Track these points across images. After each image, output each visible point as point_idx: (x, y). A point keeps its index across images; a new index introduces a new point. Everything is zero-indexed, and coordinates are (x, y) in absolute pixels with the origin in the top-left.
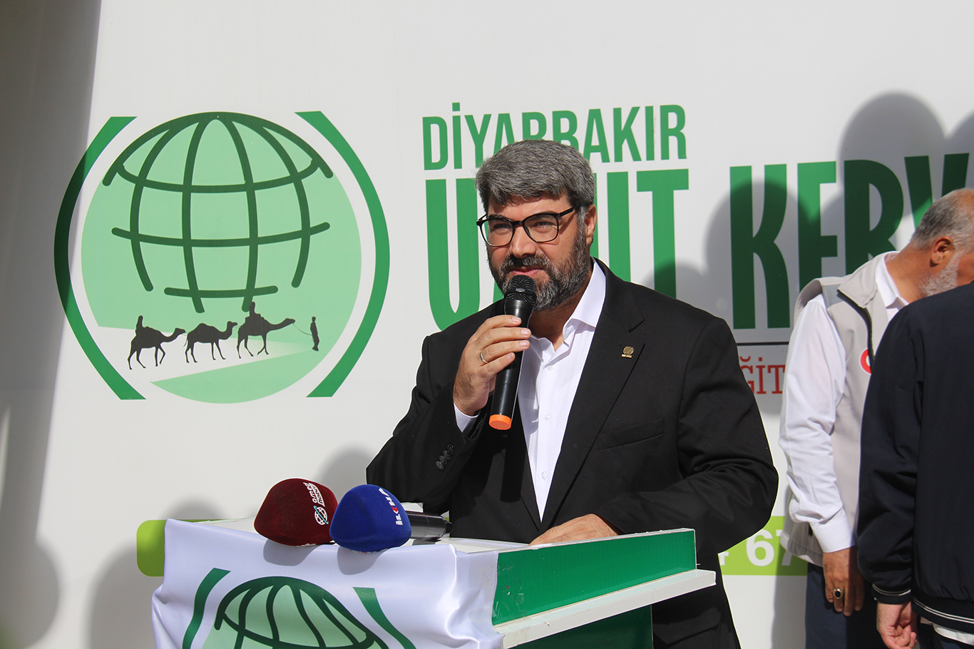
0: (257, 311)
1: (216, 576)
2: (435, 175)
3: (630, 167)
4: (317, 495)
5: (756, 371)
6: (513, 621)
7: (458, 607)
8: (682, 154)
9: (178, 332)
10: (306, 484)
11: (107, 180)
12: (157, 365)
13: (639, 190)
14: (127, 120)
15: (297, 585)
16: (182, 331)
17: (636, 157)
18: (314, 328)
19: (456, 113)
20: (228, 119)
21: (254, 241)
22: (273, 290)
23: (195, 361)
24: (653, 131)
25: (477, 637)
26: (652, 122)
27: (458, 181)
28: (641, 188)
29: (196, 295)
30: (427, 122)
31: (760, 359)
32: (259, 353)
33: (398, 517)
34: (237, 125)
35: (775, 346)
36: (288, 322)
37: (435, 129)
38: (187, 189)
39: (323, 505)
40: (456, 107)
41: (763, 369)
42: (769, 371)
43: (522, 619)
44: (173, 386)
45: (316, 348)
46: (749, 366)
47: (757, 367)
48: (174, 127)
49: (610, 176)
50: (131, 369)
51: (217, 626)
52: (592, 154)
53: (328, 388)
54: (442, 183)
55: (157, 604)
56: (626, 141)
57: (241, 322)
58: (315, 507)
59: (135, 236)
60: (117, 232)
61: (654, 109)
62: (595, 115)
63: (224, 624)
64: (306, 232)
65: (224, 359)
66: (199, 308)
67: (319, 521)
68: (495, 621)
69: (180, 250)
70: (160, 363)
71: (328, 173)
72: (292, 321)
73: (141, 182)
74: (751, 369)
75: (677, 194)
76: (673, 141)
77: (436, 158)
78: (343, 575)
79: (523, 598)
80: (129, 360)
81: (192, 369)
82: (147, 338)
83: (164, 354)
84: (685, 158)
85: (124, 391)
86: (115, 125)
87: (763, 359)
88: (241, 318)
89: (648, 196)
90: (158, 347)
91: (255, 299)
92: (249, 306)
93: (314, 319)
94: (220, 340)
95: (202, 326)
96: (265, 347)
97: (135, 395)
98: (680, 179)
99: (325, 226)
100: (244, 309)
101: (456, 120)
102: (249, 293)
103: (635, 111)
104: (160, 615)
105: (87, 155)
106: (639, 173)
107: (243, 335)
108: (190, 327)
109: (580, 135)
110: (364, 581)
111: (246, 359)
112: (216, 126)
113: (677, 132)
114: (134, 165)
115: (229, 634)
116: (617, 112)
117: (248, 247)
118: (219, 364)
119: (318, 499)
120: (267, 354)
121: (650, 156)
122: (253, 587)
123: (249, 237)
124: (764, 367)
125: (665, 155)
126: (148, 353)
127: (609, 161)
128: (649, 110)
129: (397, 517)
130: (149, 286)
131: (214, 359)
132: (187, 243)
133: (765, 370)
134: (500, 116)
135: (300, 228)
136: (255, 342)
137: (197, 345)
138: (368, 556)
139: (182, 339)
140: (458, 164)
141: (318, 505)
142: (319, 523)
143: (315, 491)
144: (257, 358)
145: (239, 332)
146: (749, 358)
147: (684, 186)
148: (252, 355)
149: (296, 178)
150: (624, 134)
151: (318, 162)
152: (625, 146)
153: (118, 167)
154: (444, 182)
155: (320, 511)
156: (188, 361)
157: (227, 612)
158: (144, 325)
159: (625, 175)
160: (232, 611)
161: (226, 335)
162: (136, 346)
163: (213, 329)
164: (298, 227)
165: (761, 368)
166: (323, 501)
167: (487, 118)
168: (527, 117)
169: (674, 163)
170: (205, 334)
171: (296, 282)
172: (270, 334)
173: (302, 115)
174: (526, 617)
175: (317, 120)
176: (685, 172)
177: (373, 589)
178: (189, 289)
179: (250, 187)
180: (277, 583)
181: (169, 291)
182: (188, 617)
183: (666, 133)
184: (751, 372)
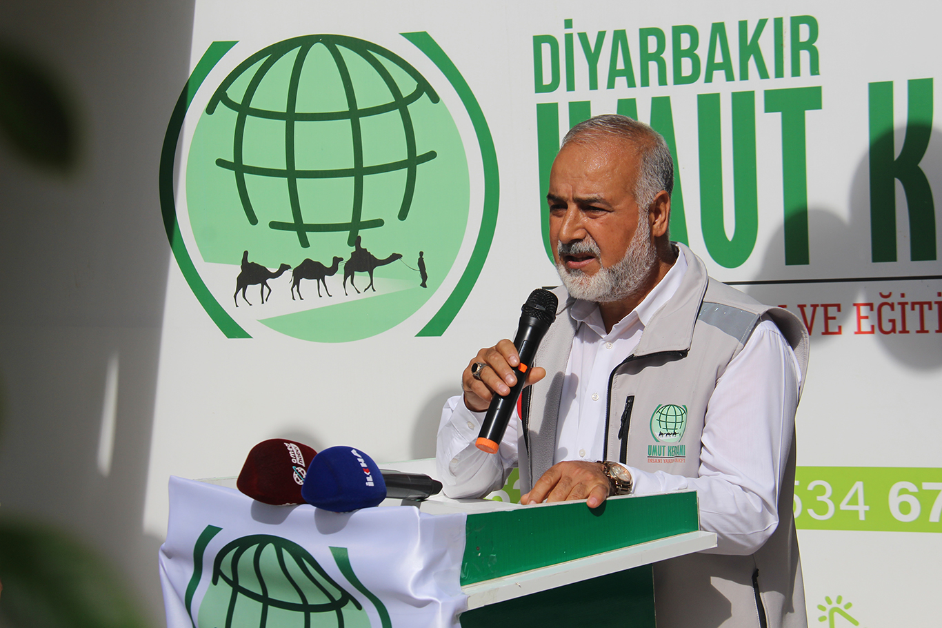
0: (363, 246)
1: (211, 532)
2: (546, 98)
3: (757, 85)
4: (297, 455)
5: (898, 308)
6: (482, 582)
7: (421, 569)
8: (815, 70)
9: (284, 268)
10: (286, 444)
11: (210, 109)
12: (263, 303)
13: (767, 110)
14: (230, 45)
15: (280, 543)
16: (288, 267)
17: (764, 74)
18: (421, 264)
19: (569, 31)
20: (331, 42)
21: (359, 172)
22: (379, 223)
23: (301, 299)
24: (782, 45)
25: (440, 597)
26: (782, 35)
27: (571, 104)
28: (769, 108)
29: (301, 228)
30: (538, 41)
31: (903, 295)
32: (365, 290)
33: (370, 479)
34: (340, 48)
35: (920, 281)
36: (395, 257)
37: (546, 48)
38: (290, 117)
39: (304, 465)
40: (568, 24)
41: (906, 306)
42: (913, 309)
43: (494, 579)
44: (278, 324)
45: (424, 285)
46: (890, 302)
47: (899, 303)
48: (276, 51)
49: (735, 95)
50: (237, 306)
51: (215, 582)
52: (715, 72)
53: (437, 326)
54: (554, 107)
55: (163, 558)
56: (752, 57)
57: (347, 257)
58: (294, 467)
59: (238, 167)
60: (221, 163)
61: (784, 21)
62: (718, 29)
63: (220, 580)
64: (412, 162)
65: (330, 296)
66: (305, 243)
67: (298, 481)
68: (463, 582)
69: (284, 181)
70: (266, 300)
71: (435, 98)
72: (399, 256)
73: (244, 110)
74: (892, 306)
75: (809, 114)
76: (805, 56)
77: (547, 79)
78: (321, 535)
79: (495, 560)
80: (235, 297)
81: (298, 307)
82: (252, 274)
83: (270, 291)
84: (818, 74)
85: (231, 329)
86: (218, 50)
87: (906, 295)
88: (347, 253)
89: (777, 117)
90: (264, 283)
91: (361, 233)
92: (355, 241)
93: (421, 254)
94: (326, 276)
95: (307, 262)
96: (372, 284)
97: (243, 334)
98: (813, 98)
99: (432, 155)
100: (350, 243)
101: (569, 38)
102: (355, 227)
103: (762, 24)
104: (166, 569)
105: (190, 82)
106: (767, 93)
107: (349, 272)
108: (296, 263)
109: (702, 52)
110: (338, 540)
111: (353, 296)
112: (319, 49)
113: (810, 46)
114: (236, 93)
115: (225, 589)
116: (743, 25)
117: (354, 177)
118: (325, 301)
119: (298, 459)
120: (374, 291)
121: (779, 73)
122: (242, 544)
123: (353, 167)
124: (907, 303)
125: (796, 72)
126: (253, 290)
127: (733, 80)
128: (778, 23)
129: (367, 478)
130: (253, 220)
131: (321, 296)
132: (291, 174)
133: (908, 308)
134: (616, 32)
135: (406, 158)
136: (361, 278)
137: (303, 281)
138: (342, 517)
139: (288, 274)
140: (571, 87)
141: (297, 465)
142: (298, 483)
143: (295, 451)
144: (363, 295)
145: (345, 268)
146: (890, 294)
147: (817, 105)
148: (359, 292)
149: (401, 104)
150: (750, 49)
151: (424, 87)
152: (752, 63)
153: (220, 96)
154: (555, 106)
155: (299, 471)
156: (294, 299)
157: (222, 568)
158: (249, 261)
159: (751, 95)
160: (226, 567)
161: (332, 271)
162: (242, 283)
163: (319, 264)
164: (404, 156)
165: (903, 305)
166: (303, 462)
167: (601, 35)
168: (644, 33)
169: (805, 80)
170: (311, 270)
171: (403, 215)
172: (377, 270)
173: (407, 36)
174: (500, 578)
175: (422, 40)
176: (818, 90)
177: (346, 549)
178: (293, 222)
179: (354, 114)
180: (262, 540)
181: (274, 225)
182: (189, 572)
183: (797, 46)
184: (893, 309)
